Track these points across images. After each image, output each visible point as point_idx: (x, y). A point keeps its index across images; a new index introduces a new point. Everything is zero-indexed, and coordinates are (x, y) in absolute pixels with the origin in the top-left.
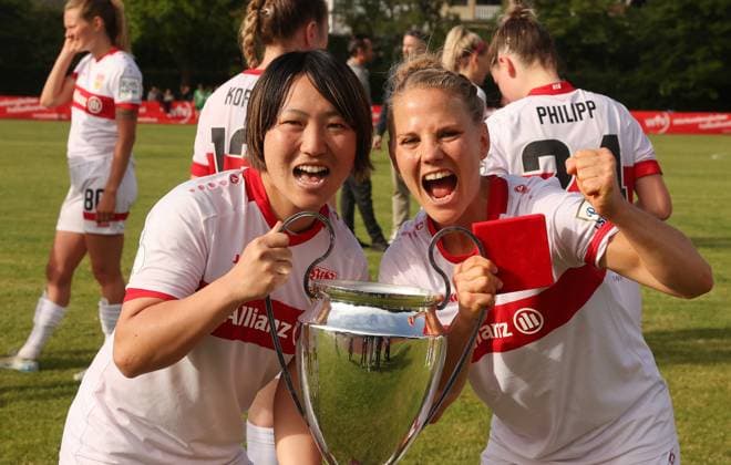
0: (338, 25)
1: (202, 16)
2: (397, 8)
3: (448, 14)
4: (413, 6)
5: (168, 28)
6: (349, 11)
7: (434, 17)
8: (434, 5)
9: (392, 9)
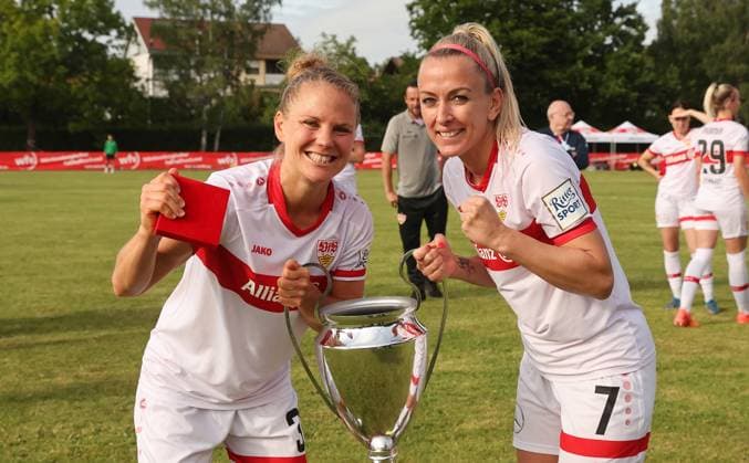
0: (157, 90)
1: (43, 84)
2: (205, 76)
3: (246, 80)
4: (218, 74)
5: (15, 94)
6: (166, 78)
7: (234, 82)
8: (234, 73)
9: (201, 76)
